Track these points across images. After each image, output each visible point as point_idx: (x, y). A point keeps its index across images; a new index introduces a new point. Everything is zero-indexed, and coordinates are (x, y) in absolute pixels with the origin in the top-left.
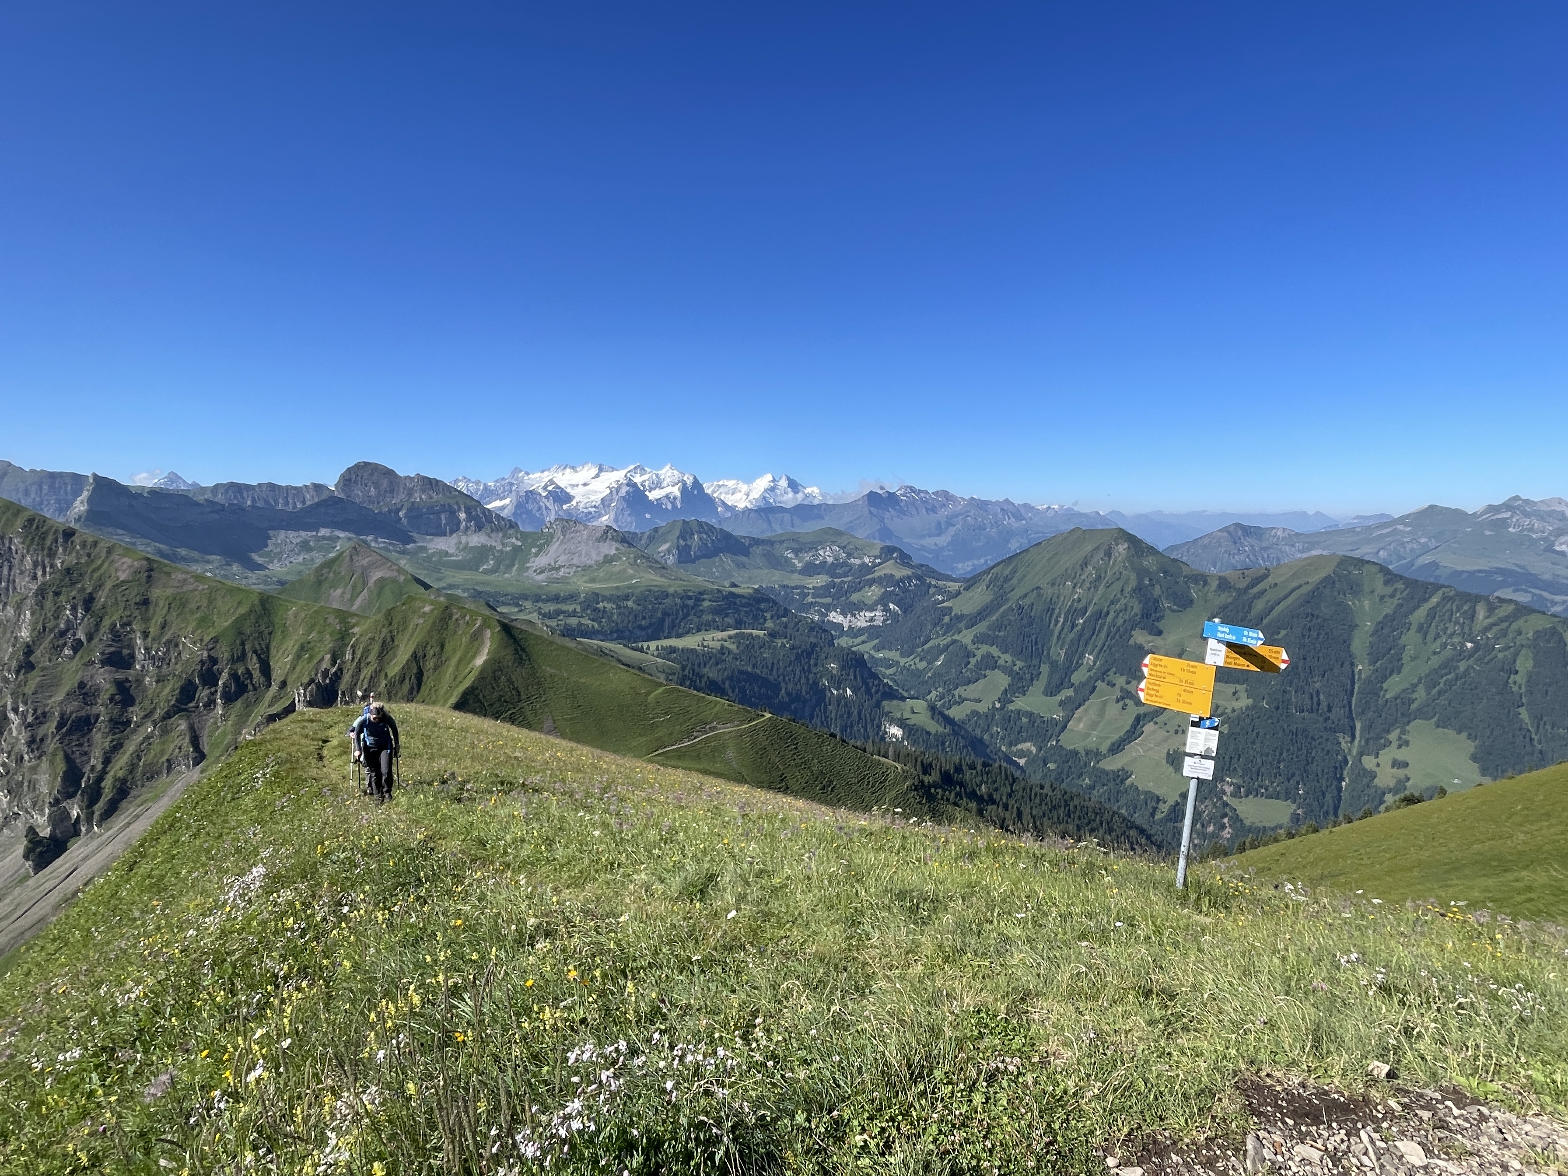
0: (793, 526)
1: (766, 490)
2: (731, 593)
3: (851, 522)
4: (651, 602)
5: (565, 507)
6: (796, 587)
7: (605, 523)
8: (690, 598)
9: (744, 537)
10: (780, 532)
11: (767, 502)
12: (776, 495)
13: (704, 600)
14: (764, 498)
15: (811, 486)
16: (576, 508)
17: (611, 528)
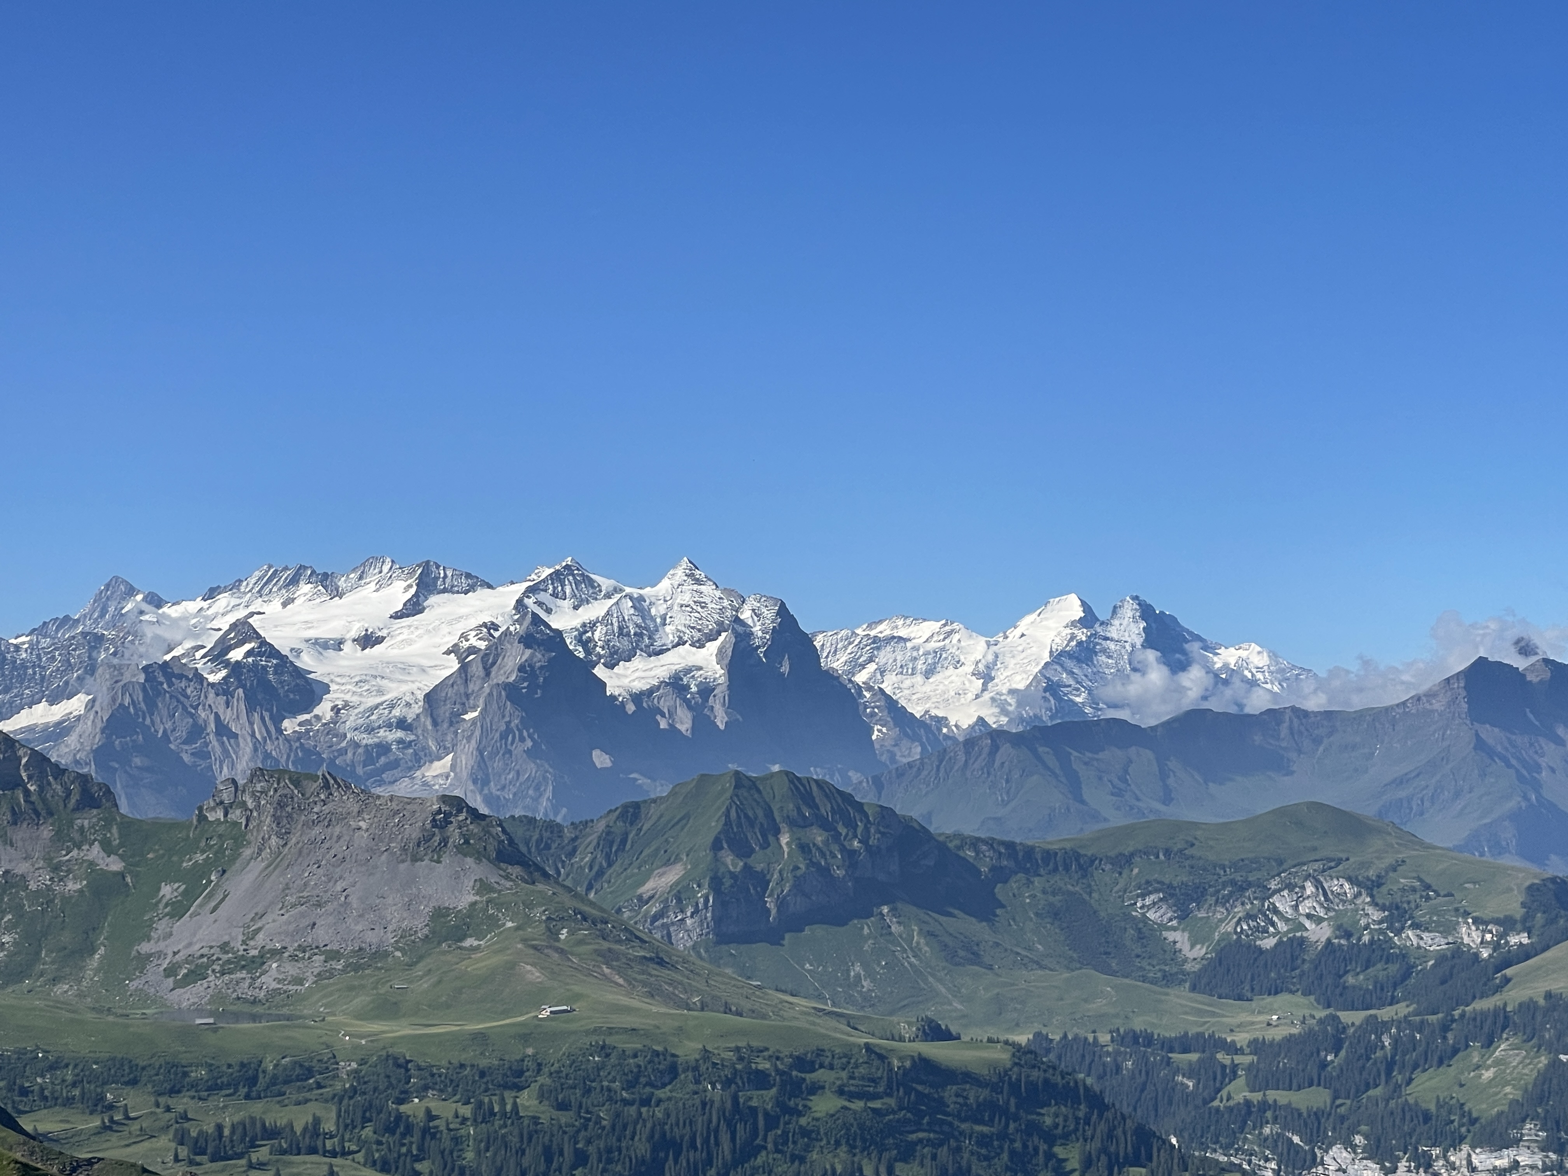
0: (1167, 799)
1: (1058, 658)
2: (924, 1065)
3: (1400, 782)
4: (610, 1096)
5: (290, 726)
6: (1185, 1044)
7: (440, 786)
8: (761, 1080)
9: (975, 842)
10: (1117, 820)
11: (1065, 706)
12: (1098, 675)
13: (816, 1089)
14: (1052, 688)
15: (1236, 643)
16: (331, 729)
17: (457, 804)
